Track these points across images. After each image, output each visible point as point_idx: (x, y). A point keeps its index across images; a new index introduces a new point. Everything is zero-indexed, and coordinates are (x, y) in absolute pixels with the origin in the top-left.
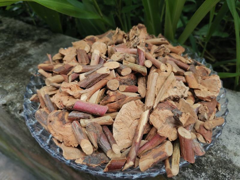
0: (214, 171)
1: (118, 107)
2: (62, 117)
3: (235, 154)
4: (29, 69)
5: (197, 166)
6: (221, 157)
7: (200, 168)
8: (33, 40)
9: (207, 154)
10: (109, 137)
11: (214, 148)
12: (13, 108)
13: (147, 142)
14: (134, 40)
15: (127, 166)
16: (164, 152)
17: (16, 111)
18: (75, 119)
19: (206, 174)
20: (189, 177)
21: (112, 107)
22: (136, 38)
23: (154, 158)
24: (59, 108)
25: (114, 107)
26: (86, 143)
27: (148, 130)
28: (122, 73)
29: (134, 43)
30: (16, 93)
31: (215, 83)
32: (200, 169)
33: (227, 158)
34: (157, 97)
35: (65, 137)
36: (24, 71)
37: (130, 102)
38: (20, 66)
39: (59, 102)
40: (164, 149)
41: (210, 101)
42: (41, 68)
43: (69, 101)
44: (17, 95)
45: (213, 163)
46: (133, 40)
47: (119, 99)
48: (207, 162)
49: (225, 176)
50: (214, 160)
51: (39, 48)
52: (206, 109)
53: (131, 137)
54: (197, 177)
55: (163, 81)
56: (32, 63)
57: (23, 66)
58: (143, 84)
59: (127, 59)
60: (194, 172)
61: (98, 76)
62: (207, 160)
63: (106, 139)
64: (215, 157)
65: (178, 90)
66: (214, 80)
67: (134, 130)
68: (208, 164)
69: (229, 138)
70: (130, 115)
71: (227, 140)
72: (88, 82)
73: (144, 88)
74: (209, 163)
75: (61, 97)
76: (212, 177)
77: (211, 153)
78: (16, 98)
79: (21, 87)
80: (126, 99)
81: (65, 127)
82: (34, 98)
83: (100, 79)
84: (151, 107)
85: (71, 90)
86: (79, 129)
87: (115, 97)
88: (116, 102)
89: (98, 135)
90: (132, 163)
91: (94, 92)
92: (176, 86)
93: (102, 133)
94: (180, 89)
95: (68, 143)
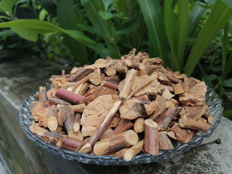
13: (112, 131)
16: (122, 137)
18: (55, 104)
23: (110, 141)
26: (53, 120)
28: (107, 73)
31: (200, 88)
34: (133, 92)
39: (51, 95)
40: (124, 134)
41: (193, 105)
47: (97, 91)
61: (84, 71)
65: (156, 89)
70: (103, 105)
72: (76, 76)
75: (53, 90)
80: (103, 90)
82: (37, 96)
83: (86, 74)
84: (125, 99)
85: (61, 83)
86: (53, 110)
87: (95, 89)
88: (94, 94)
89: (66, 115)
90: (88, 145)
91: (79, 85)
92: (154, 85)
93: (71, 116)
94: (158, 88)
95: (41, 123)
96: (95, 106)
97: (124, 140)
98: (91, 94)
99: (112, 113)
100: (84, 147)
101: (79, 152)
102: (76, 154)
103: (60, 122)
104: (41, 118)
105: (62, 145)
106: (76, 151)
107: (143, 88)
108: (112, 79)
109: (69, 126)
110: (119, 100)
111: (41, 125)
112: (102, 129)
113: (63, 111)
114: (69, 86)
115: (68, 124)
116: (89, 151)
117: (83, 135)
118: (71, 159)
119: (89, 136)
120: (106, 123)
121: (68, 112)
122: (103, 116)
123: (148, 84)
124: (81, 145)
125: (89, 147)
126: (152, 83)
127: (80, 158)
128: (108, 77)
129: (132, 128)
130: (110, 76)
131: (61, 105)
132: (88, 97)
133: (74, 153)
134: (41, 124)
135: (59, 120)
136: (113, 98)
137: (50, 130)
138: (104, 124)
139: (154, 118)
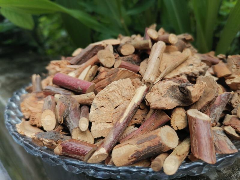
10: (82, 113)
13: (137, 129)
16: (157, 136)
18: (52, 94)
21: (101, 87)
23: (138, 144)
25: (104, 86)
26: (49, 115)
37: (123, 80)
40: (158, 132)
63: (78, 116)
65: (195, 68)
70: (120, 93)
80: (119, 72)
81: (38, 102)
83: (93, 53)
84: (152, 83)
85: (60, 67)
86: (49, 102)
87: (106, 73)
88: (106, 79)
89: (68, 108)
90: (103, 151)
91: (84, 69)
92: (192, 64)
93: (76, 109)
94: (198, 66)
95: (34, 121)
96: (109, 94)
97: (159, 142)
98: (101, 79)
99: (135, 103)
100: (96, 153)
101: (89, 161)
102: (85, 165)
103: (59, 117)
104: (34, 114)
105: (62, 151)
106: (85, 160)
107: (176, 67)
108: (130, 59)
109: (72, 123)
110: (143, 84)
111: (33, 124)
112: (121, 125)
113: (63, 102)
114: (71, 71)
115: (71, 120)
116: (104, 159)
117: (93, 135)
118: (78, 172)
119: (102, 138)
120: (127, 117)
121: (71, 104)
122: (122, 108)
123: (183, 63)
124: (92, 151)
125: (104, 154)
126: (187, 61)
127: (90, 171)
128: (124, 57)
129: (168, 123)
130: (127, 56)
131: (60, 95)
132: (98, 84)
133: (81, 163)
134: (32, 122)
135: (58, 115)
136: (133, 83)
137: (45, 129)
138: (125, 119)
139: (200, 108)
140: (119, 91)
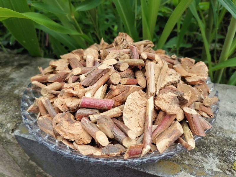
0: (220, 149)
1: (123, 100)
2: (68, 118)
3: (232, 132)
4: (14, 91)
5: (203, 148)
6: (221, 137)
7: (206, 149)
8: (12, 65)
9: (208, 136)
10: (122, 126)
11: (213, 130)
12: (3, 130)
13: (157, 127)
14: (123, 43)
15: (145, 151)
16: (177, 130)
17: (7, 131)
18: (84, 116)
19: (213, 154)
20: (199, 159)
21: (117, 100)
22: (125, 41)
23: (169, 137)
24: (63, 111)
25: (119, 100)
26: (101, 135)
27: (155, 116)
28: (121, 69)
29: (123, 45)
30: (5, 115)
31: (202, 68)
32: (206, 151)
33: (226, 136)
34: (158, 84)
35: (76, 135)
36: (8, 94)
37: (133, 93)
38: (4, 90)
39: (62, 105)
40: (176, 127)
41: (202, 84)
42: (34, 80)
43: (72, 102)
44: (5, 116)
45: (216, 143)
46: (121, 43)
47: (123, 91)
48: (211, 143)
49: (230, 152)
50: (216, 140)
51: (21, 72)
52: (200, 91)
53: (142, 125)
54: (206, 157)
55: (159, 72)
56: (16, 85)
57: (7, 89)
58: (141, 75)
59: (122, 57)
60: (202, 154)
61: (100, 72)
62: (210, 141)
63: (119, 129)
64: (216, 138)
65: (174, 77)
66: (201, 66)
67: (142, 117)
68: (212, 145)
69: (222, 120)
71: (221, 122)
72: (91, 79)
73: (144, 79)
74: (212, 143)
75: (63, 100)
76: (220, 155)
77: (211, 135)
78: (6, 119)
79: (9, 108)
80: (130, 89)
81: (75, 125)
82: (32, 108)
83: (101, 75)
85: (74, 90)
87: (119, 90)
88: (120, 95)
91: (97, 89)
92: (171, 73)
94: (176, 76)
95: (80, 141)
98: (116, 95)
108: (128, 74)
130: (124, 71)
136: (140, 94)
140: (135, 103)
